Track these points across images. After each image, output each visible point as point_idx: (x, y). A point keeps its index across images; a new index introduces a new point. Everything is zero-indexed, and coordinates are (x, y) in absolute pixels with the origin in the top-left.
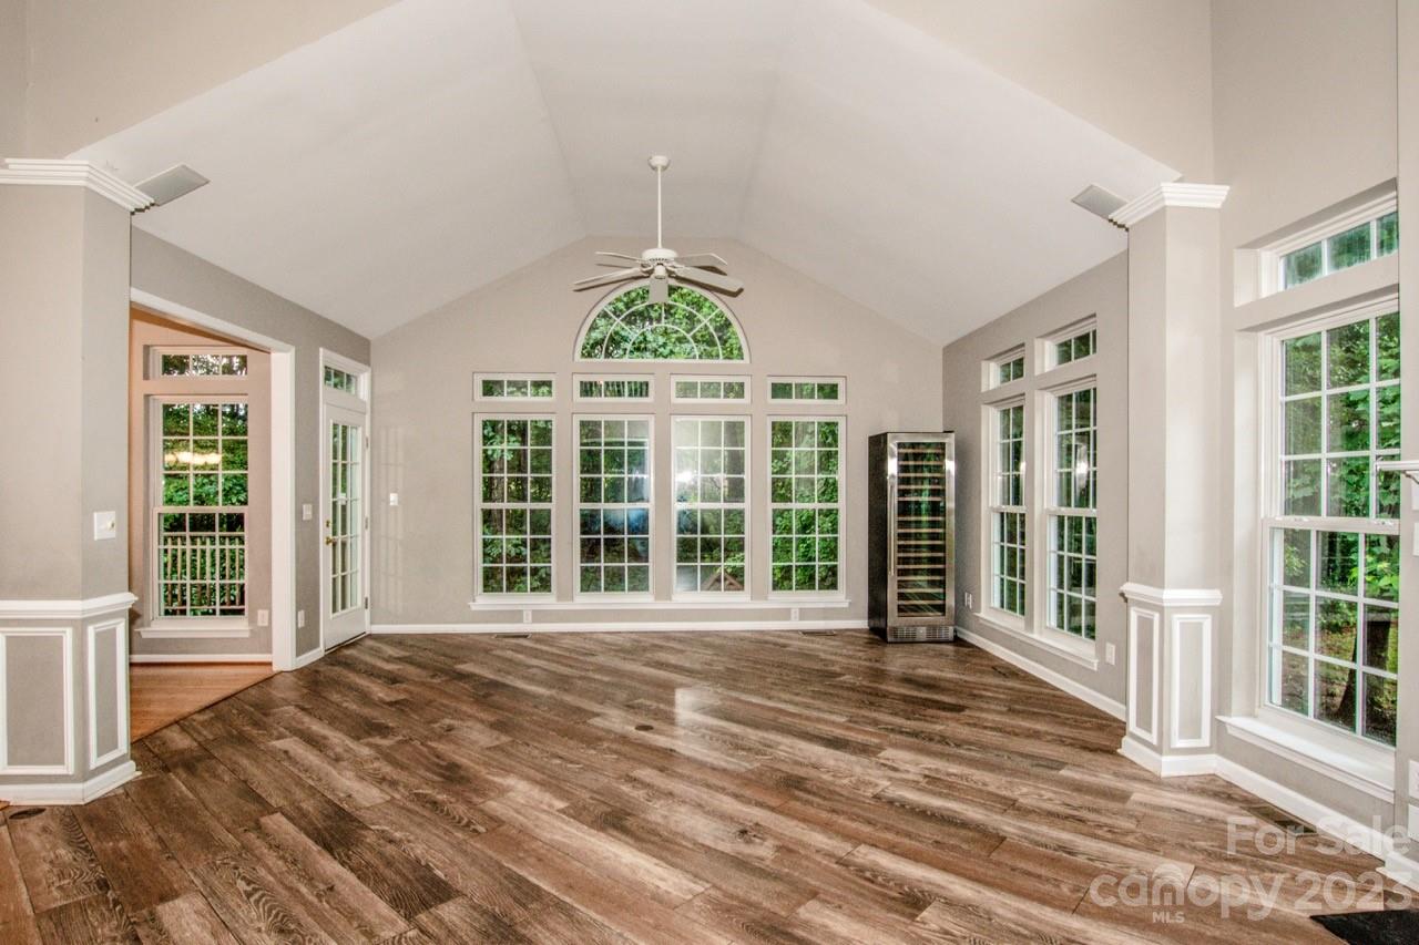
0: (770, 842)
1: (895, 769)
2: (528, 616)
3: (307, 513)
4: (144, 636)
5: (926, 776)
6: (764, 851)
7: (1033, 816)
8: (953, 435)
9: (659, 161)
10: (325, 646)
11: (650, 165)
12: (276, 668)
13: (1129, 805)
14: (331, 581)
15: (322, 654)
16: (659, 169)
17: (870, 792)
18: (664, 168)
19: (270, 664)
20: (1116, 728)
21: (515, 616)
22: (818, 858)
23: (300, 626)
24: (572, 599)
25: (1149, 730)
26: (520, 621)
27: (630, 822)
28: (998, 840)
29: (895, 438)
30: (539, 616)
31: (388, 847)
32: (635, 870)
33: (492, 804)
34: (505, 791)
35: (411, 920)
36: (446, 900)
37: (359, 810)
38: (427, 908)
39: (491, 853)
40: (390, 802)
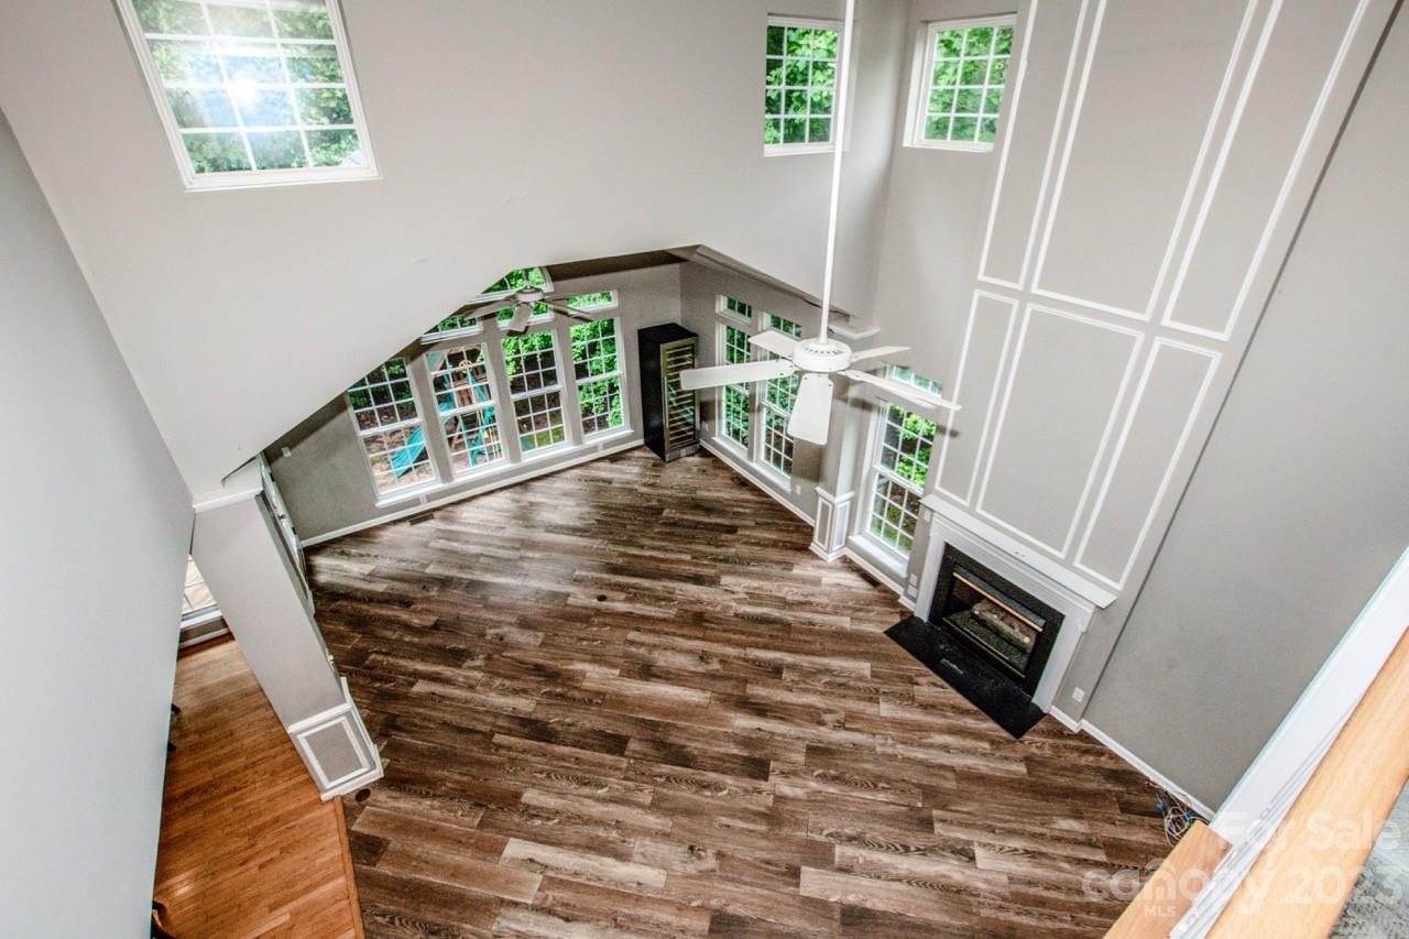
0: (715, 660)
1: (733, 593)
2: (423, 500)
5: (747, 593)
6: (715, 666)
7: (794, 607)
13: (823, 588)
17: (731, 613)
20: (808, 532)
21: (414, 502)
22: (735, 661)
24: (453, 480)
25: (823, 543)
26: (419, 504)
27: (654, 670)
28: (786, 626)
31: (573, 729)
32: (679, 696)
33: (587, 685)
34: (583, 674)
35: (626, 757)
36: (626, 742)
37: (530, 714)
38: (625, 749)
39: (617, 712)
40: (538, 703)
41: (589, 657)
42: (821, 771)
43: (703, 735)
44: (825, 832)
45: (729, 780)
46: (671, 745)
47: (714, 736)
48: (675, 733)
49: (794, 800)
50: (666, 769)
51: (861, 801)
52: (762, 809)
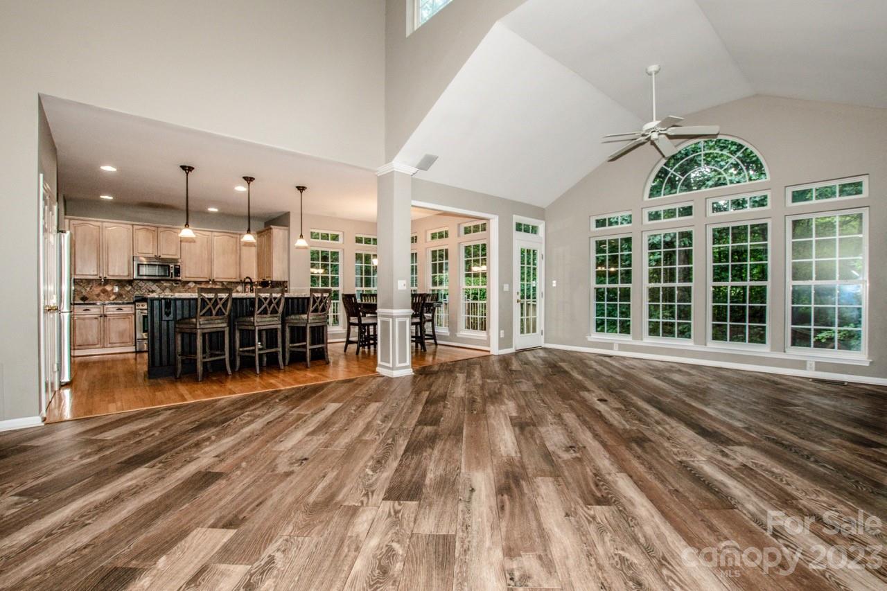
2: (616, 347)
3: (506, 287)
4: (458, 336)
9: (652, 69)
10: (516, 348)
11: (647, 73)
12: (491, 353)
14: (520, 320)
15: (514, 351)
16: (653, 74)
18: (657, 72)
19: (489, 351)
21: (609, 346)
23: (501, 337)
24: (642, 339)
26: (612, 349)
30: (623, 347)
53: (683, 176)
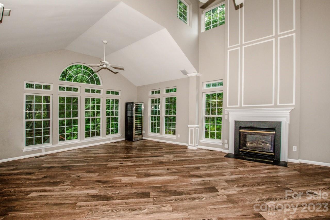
1: (170, 157)
6: (174, 170)
8: (143, 103)
9: (105, 42)
11: (103, 42)
17: (172, 160)
20: (185, 146)
22: (181, 168)
27: (151, 175)
29: (135, 103)
30: (46, 150)
31: (120, 194)
32: (165, 179)
33: (122, 182)
34: (121, 180)
35: (151, 198)
36: (149, 194)
37: (97, 194)
38: (149, 196)
39: (141, 186)
40: (100, 190)
41: (121, 176)
42: (236, 185)
43: (183, 186)
44: (257, 200)
45: (203, 195)
46: (170, 191)
47: (187, 185)
48: (169, 187)
49: (234, 194)
50: (172, 198)
51: (258, 189)
52: (225, 200)
53: (75, 76)
